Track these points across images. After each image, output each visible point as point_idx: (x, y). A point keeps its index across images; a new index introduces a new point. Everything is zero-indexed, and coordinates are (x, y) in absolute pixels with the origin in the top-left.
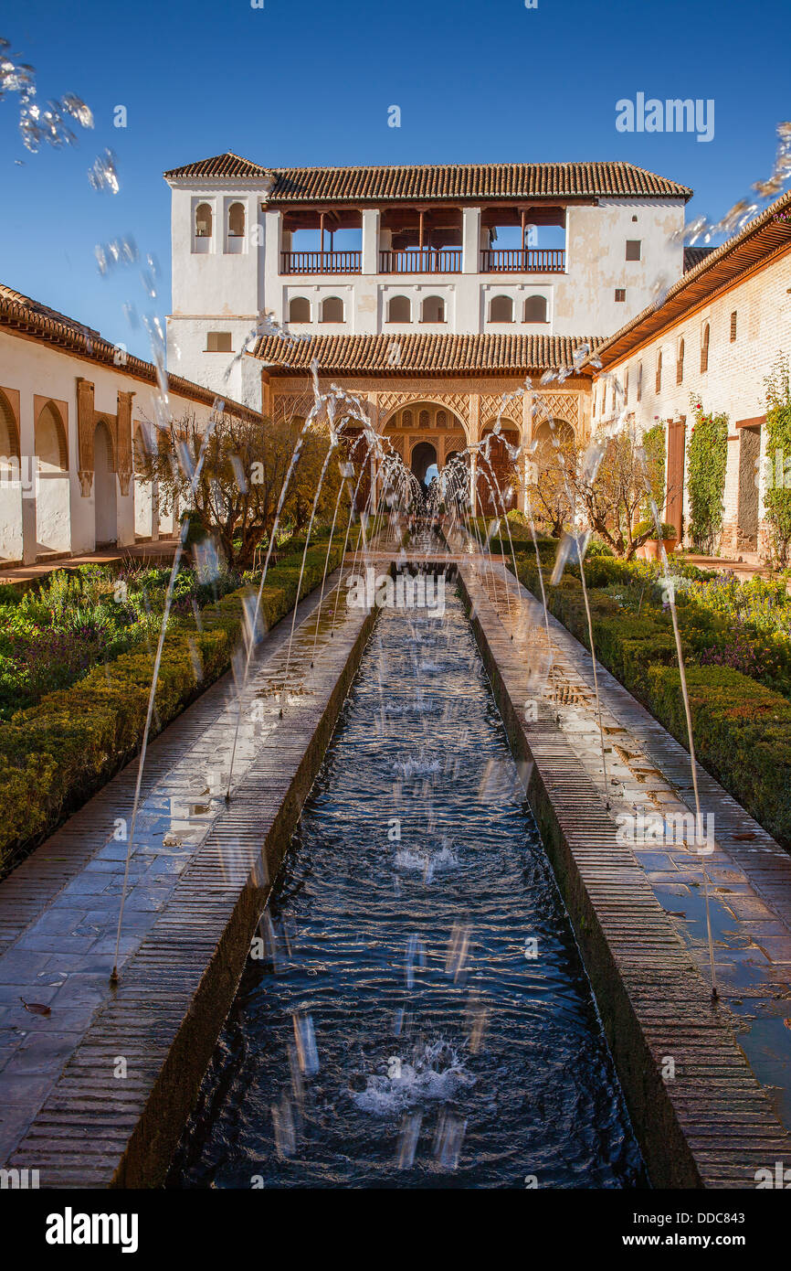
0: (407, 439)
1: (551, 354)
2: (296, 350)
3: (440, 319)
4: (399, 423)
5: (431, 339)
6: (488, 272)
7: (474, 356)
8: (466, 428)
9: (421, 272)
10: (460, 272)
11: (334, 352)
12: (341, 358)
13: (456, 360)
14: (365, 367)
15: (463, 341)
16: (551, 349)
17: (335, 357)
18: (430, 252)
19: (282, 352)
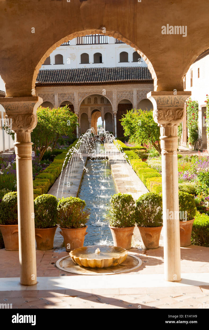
0: (89, 108)
1: (143, 74)
2: (46, 76)
3: (101, 62)
4: (86, 103)
5: (97, 70)
6: (118, 43)
7: (114, 76)
8: (112, 104)
9: (92, 44)
10: (107, 43)
11: (60, 76)
12: (63, 78)
13: (107, 78)
14: (73, 82)
15: (110, 70)
16: (144, 72)
17: (61, 78)
18: (96, 36)
19: (40, 77)
